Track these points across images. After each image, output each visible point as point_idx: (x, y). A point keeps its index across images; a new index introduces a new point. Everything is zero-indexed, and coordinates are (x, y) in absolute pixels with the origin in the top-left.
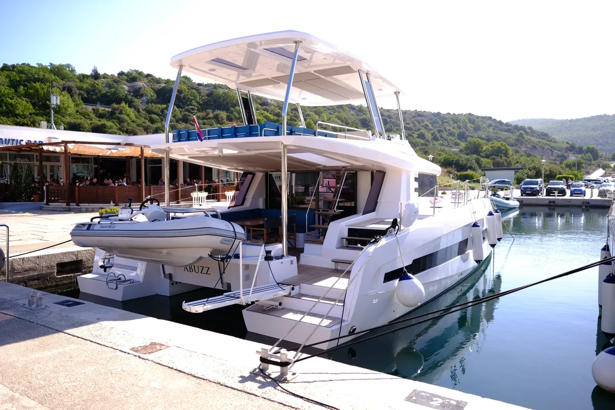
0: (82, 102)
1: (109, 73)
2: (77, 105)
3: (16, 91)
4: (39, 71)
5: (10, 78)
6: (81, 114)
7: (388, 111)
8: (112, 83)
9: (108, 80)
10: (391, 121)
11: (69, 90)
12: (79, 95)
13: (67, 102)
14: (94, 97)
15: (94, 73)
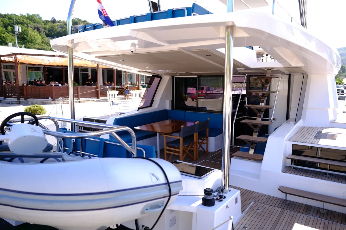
0: (46, 36)
1: (62, 20)
2: (43, 38)
3: (6, 29)
4: (20, 18)
5: (3, 22)
6: (45, 43)
8: (63, 25)
9: (61, 23)
11: (38, 29)
12: (44, 32)
13: (36, 36)
14: (53, 33)
15: (52, 20)
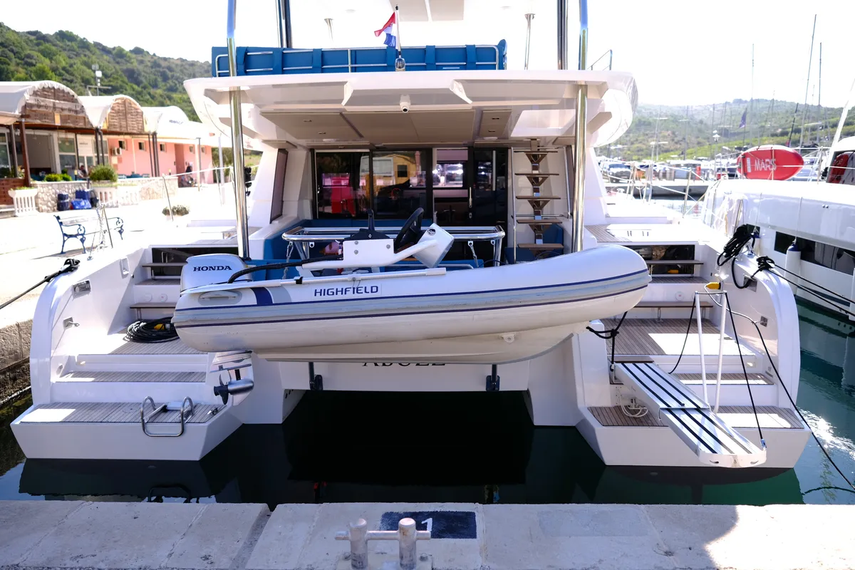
7: (165, 59)
10: (173, 76)
